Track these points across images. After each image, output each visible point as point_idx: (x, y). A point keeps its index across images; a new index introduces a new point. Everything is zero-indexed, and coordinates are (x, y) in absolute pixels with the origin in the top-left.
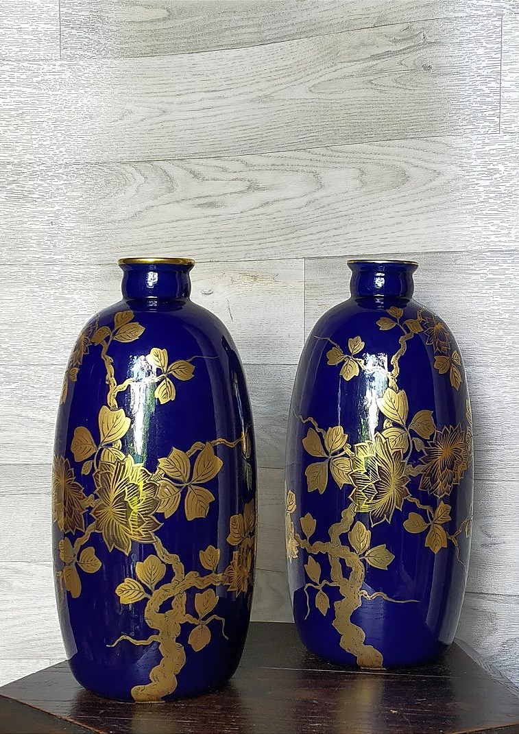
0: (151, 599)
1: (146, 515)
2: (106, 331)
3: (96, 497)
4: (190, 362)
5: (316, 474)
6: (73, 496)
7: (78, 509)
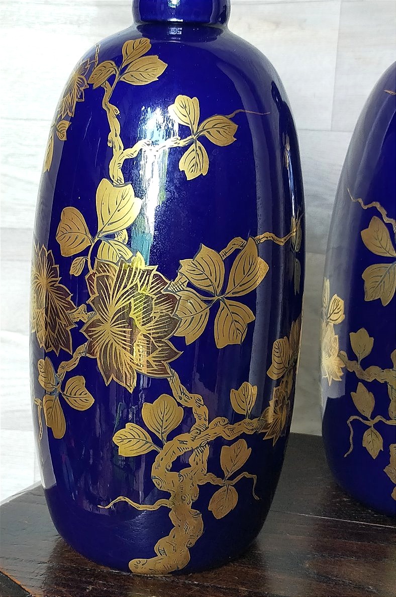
0: (162, 453)
1: (159, 339)
2: (110, 67)
3: (89, 309)
4: (230, 119)
5: (380, 279)
6: (58, 304)
7: (64, 323)
